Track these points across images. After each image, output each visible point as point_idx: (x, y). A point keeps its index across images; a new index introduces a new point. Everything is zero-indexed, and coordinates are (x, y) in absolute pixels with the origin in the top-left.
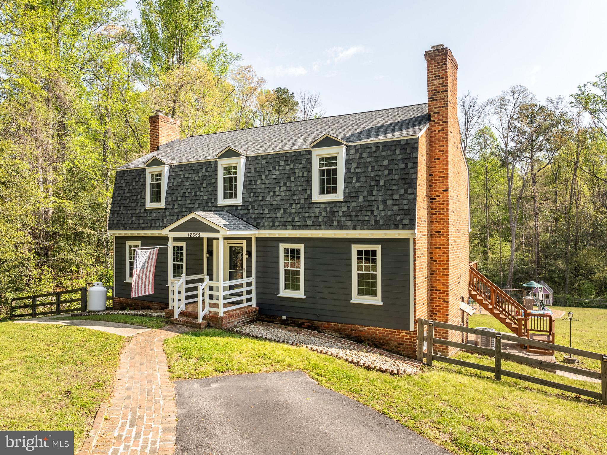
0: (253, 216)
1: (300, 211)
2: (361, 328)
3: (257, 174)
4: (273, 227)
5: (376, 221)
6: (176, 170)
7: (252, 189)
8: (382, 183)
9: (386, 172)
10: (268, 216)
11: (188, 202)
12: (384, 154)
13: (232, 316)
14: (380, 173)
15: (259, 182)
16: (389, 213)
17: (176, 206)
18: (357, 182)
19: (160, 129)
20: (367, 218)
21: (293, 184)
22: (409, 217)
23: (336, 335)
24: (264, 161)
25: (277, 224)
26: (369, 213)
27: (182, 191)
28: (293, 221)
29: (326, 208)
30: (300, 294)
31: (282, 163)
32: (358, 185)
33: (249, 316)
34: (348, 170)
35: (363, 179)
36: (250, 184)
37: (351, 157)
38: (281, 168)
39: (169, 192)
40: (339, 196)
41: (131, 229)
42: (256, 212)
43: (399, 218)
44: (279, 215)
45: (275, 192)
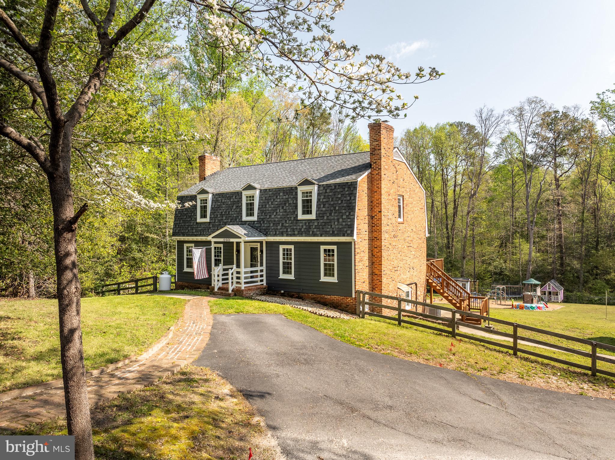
0: (264, 228)
1: (291, 225)
2: (326, 297)
3: (266, 201)
4: (275, 235)
5: (333, 232)
6: (216, 197)
7: (263, 211)
8: (337, 208)
9: (340, 202)
10: (273, 228)
11: (224, 218)
12: (339, 190)
13: (249, 290)
14: (336, 202)
15: (267, 206)
16: (340, 227)
17: (216, 221)
18: (323, 207)
19: (206, 165)
20: (328, 230)
21: (287, 208)
22: (350, 229)
23: (313, 301)
24: (271, 193)
25: (277, 233)
26: (329, 227)
27: (220, 211)
28: (287, 231)
29: (306, 223)
30: (291, 277)
31: (281, 194)
32: (324, 209)
33: (261, 291)
34: (319, 200)
35: (327, 206)
36: (262, 207)
37: (321, 192)
38: (281, 197)
39: (212, 211)
40: (313, 216)
41: (188, 235)
42: (266, 225)
43: (345, 230)
44: (279, 227)
45: (277, 213)
